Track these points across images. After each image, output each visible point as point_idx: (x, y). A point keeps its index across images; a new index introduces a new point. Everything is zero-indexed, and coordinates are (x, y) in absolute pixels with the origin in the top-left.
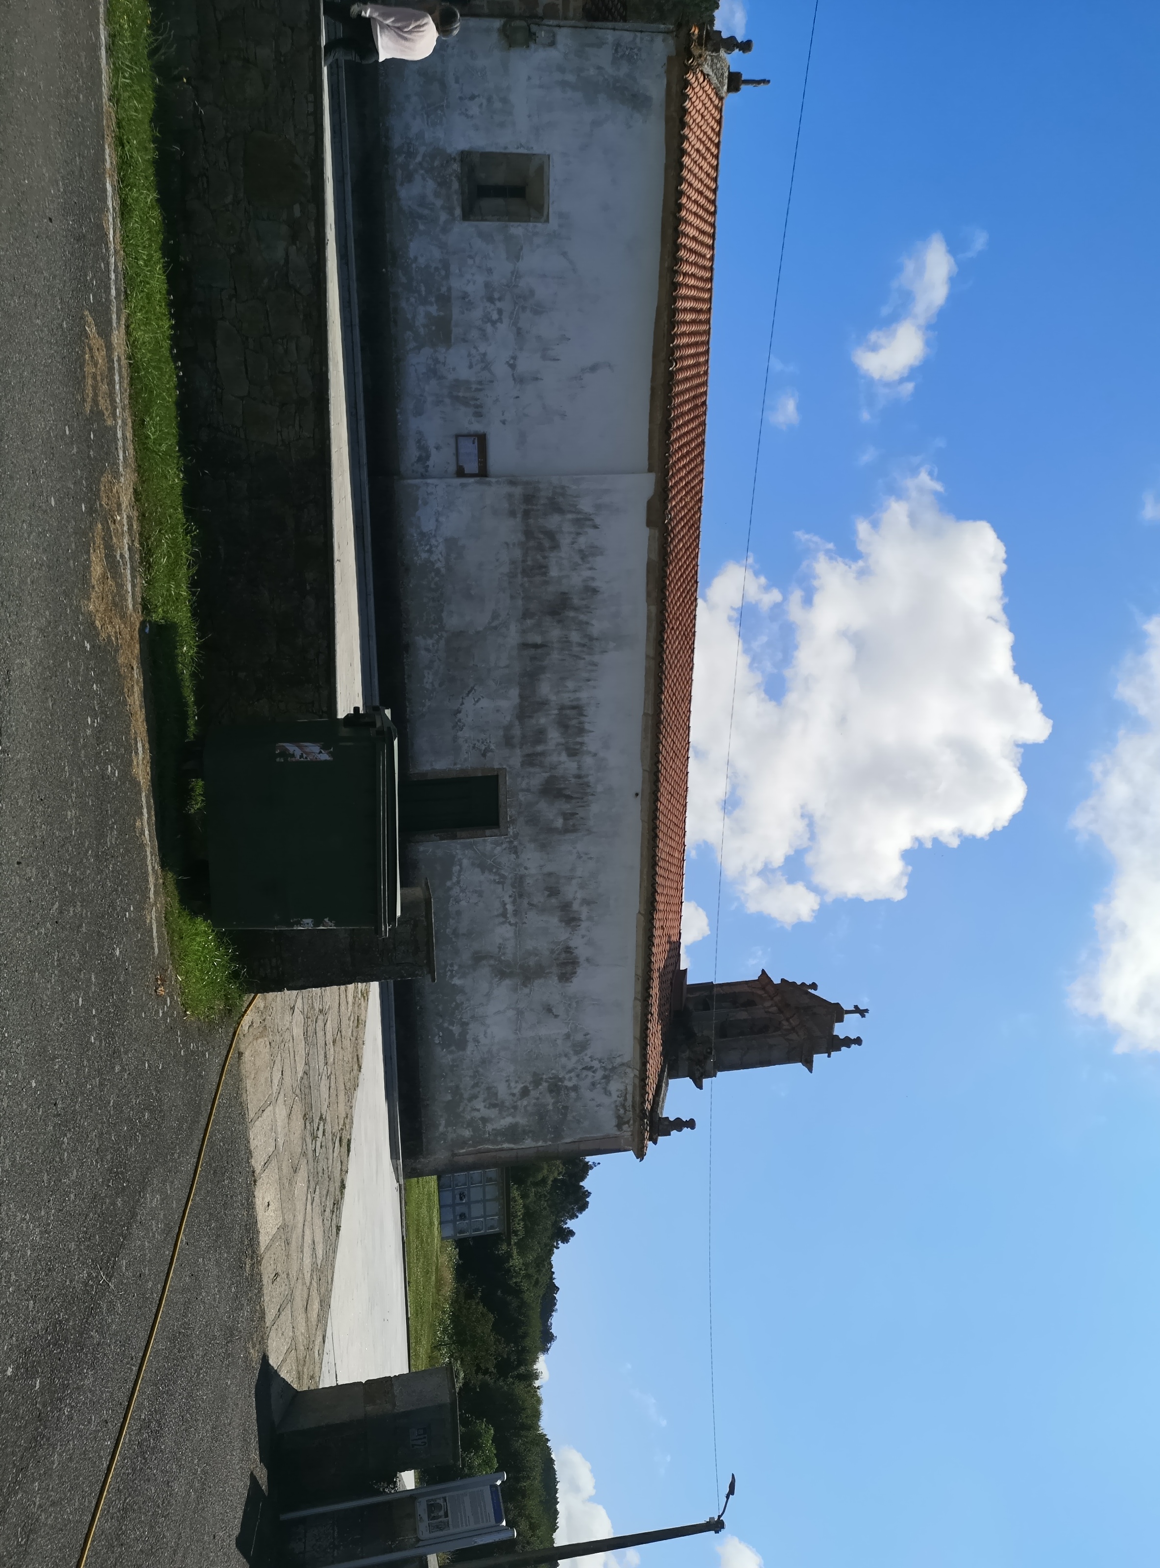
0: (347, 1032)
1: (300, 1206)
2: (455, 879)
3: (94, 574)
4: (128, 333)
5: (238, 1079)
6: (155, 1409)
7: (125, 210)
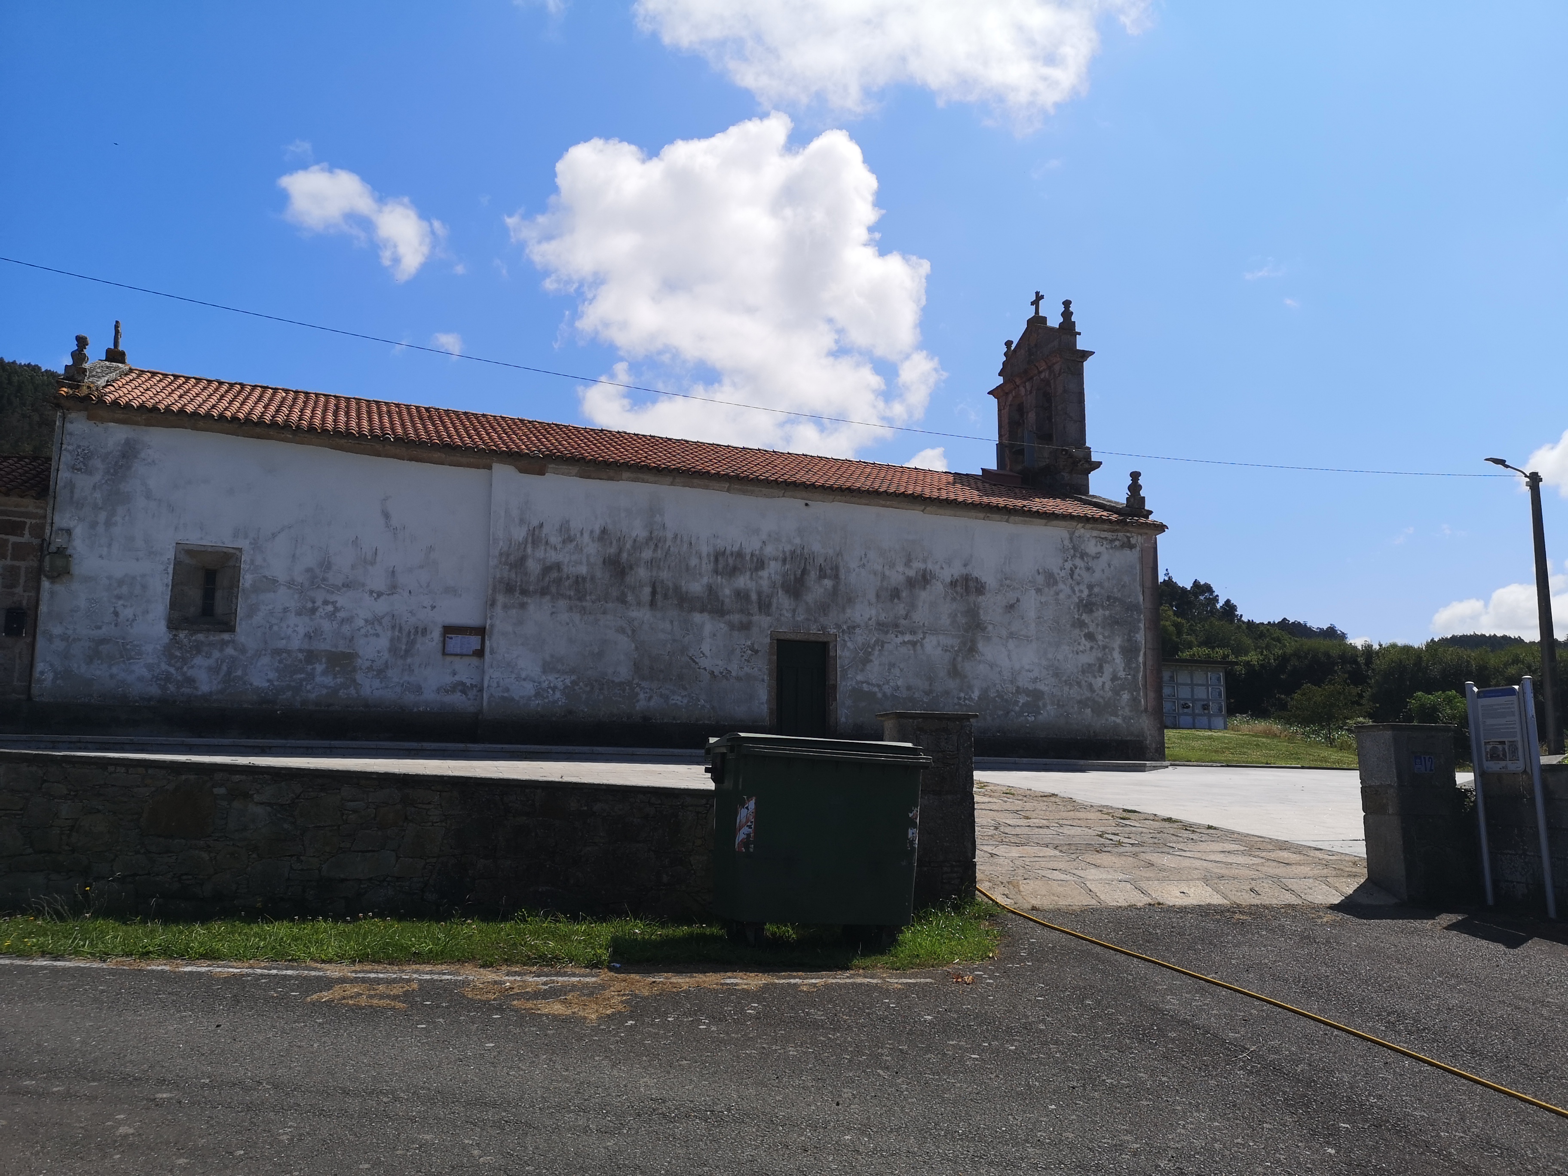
0: (1018, 805)
1: (1186, 863)
2: (876, 689)
3: (561, 1012)
4: (330, 961)
5: (1058, 912)
6: (1376, 1016)
7: (211, 956)
